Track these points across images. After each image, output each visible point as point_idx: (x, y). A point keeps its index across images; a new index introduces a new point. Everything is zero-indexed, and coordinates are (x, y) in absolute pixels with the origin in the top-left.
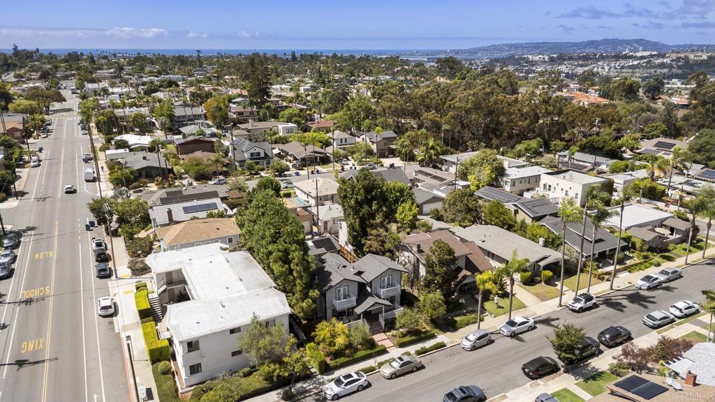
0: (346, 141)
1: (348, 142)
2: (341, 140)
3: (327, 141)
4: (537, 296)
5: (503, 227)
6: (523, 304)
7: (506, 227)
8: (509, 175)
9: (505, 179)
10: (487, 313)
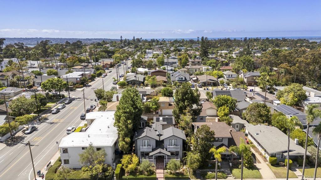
0: (232, 76)
1: (233, 77)
2: (229, 75)
3: (221, 75)
4: (275, 174)
5: (280, 129)
6: (261, 175)
7: (283, 129)
8: (309, 100)
9: (306, 102)
10: (232, 175)
